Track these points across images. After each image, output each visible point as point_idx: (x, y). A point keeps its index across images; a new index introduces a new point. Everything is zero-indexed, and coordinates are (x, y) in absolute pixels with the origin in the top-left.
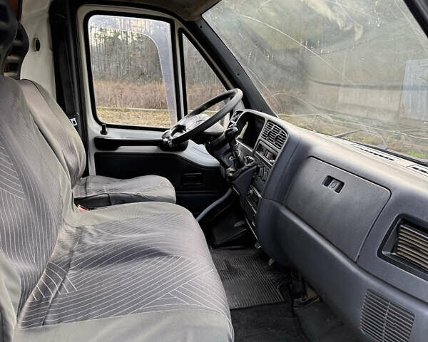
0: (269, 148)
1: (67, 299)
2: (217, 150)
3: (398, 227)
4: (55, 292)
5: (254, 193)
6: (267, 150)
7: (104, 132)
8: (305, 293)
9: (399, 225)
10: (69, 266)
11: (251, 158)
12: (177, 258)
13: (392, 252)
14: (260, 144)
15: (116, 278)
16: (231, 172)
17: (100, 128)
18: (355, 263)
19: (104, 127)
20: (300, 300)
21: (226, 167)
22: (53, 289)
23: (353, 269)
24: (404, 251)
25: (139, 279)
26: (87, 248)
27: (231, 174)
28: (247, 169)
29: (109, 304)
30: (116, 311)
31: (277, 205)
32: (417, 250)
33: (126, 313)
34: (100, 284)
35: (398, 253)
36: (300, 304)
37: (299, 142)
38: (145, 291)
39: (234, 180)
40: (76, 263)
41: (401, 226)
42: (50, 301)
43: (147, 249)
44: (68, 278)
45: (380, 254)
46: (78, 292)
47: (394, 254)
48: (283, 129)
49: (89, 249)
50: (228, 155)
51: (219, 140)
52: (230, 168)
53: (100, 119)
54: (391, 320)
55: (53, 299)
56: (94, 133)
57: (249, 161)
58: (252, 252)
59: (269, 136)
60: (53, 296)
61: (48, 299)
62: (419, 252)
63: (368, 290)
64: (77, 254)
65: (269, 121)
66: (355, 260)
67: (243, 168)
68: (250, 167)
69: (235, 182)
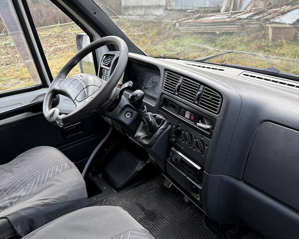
6: (182, 107)
16: (143, 138)
50: (124, 112)
52: (138, 133)
65: (166, 70)
67: (158, 133)
68: (164, 129)
69: (153, 149)
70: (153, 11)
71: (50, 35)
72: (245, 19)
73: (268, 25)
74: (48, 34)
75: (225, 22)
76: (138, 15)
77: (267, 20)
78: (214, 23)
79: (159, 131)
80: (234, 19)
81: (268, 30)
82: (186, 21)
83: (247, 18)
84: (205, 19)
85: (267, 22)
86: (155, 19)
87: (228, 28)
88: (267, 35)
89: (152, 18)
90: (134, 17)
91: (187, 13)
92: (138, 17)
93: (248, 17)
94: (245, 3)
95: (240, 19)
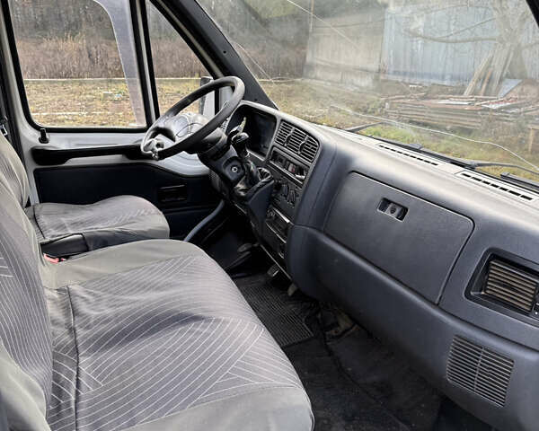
0: (292, 159)
1: (96, 401)
2: (215, 160)
3: (488, 264)
4: (73, 392)
5: (277, 217)
6: (287, 160)
7: (43, 139)
8: (337, 324)
9: (488, 261)
10: (77, 351)
11: (266, 171)
12: (217, 321)
13: (481, 291)
14: (275, 152)
15: (149, 360)
16: (242, 190)
17: (38, 135)
18: (437, 306)
19: (44, 133)
20: (333, 332)
21: (233, 184)
22: (68, 388)
23: (436, 313)
24: (494, 288)
25: (182, 358)
26: (92, 321)
27: (242, 194)
28: (263, 186)
29: (155, 397)
30: (168, 408)
31: (315, 232)
32: (511, 288)
33: (183, 407)
34: (132, 371)
35: (488, 292)
36: (333, 337)
37: (335, 154)
38: (196, 374)
39: (246, 201)
40: (85, 346)
41: (493, 262)
42: (73, 407)
43: (176, 314)
44: (83, 370)
45: (468, 295)
46: (105, 388)
47: (483, 293)
48: (310, 135)
49: (95, 323)
50: (231, 165)
51: (217, 147)
52: (239, 185)
53: (36, 121)
54: (485, 367)
55: (76, 402)
56: (30, 142)
57: (263, 175)
58: (261, 279)
59: (289, 142)
60: (73, 399)
61: (68, 404)
62: (514, 290)
63: (457, 336)
64: (81, 332)
65: (282, 120)
66: (436, 302)
67: (258, 185)
68: (266, 182)
69: (249, 203)
70: (355, 79)
71: (179, 92)
72: (495, 111)
73: (529, 126)
74: (176, 89)
75: (463, 111)
76: (330, 81)
77: (531, 117)
78: (445, 110)
79: (260, 183)
80: (479, 108)
81: (529, 133)
82: (402, 101)
83: (499, 110)
84: (433, 101)
85: (531, 121)
86: (355, 91)
87: (467, 122)
88: (527, 141)
89: (351, 89)
90: (323, 82)
91: (408, 89)
92: (329, 84)
93: (501, 108)
94: (507, 86)
95: (488, 109)
